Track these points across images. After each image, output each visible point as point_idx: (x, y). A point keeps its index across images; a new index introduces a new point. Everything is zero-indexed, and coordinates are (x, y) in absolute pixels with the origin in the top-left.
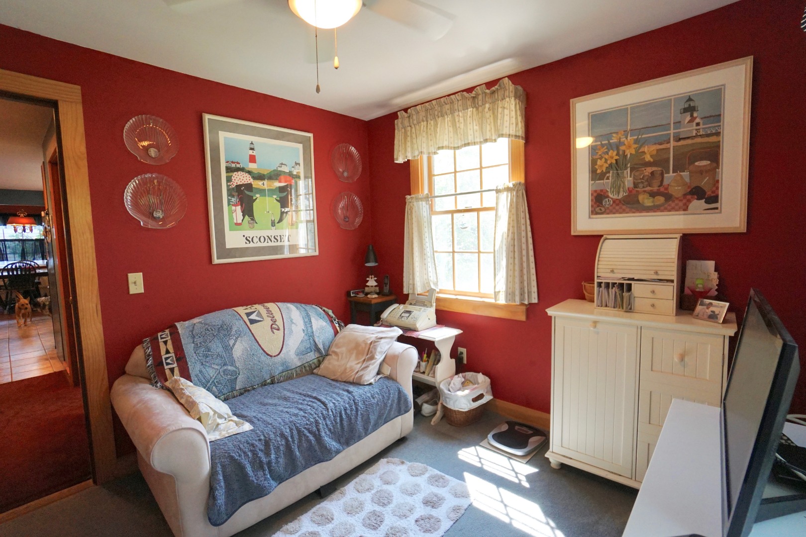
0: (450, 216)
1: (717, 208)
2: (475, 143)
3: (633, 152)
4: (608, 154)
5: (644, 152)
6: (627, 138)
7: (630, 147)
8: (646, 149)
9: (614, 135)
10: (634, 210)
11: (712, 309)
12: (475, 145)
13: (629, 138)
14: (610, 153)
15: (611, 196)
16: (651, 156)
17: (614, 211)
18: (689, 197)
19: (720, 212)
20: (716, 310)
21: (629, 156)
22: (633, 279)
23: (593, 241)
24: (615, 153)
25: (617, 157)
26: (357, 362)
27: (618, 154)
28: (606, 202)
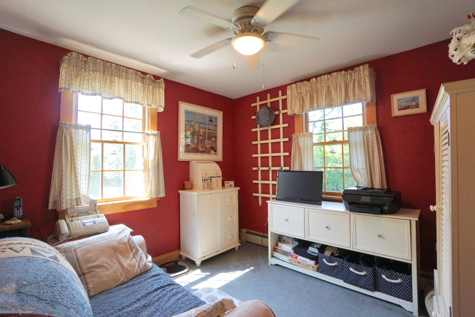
0: (100, 144)
1: (216, 154)
2: (131, 102)
3: (198, 130)
4: (190, 128)
5: (200, 131)
6: (196, 124)
7: (197, 128)
8: (201, 130)
9: (193, 122)
10: (197, 152)
11: (230, 184)
12: (131, 103)
13: (197, 124)
14: (191, 128)
15: (191, 145)
16: (202, 133)
17: (192, 152)
18: (211, 149)
19: (217, 155)
20: (231, 184)
21: (196, 131)
22: (211, 177)
23: (187, 164)
24: (192, 129)
25: (193, 131)
26: (130, 259)
27: (193, 130)
28: (190, 148)
